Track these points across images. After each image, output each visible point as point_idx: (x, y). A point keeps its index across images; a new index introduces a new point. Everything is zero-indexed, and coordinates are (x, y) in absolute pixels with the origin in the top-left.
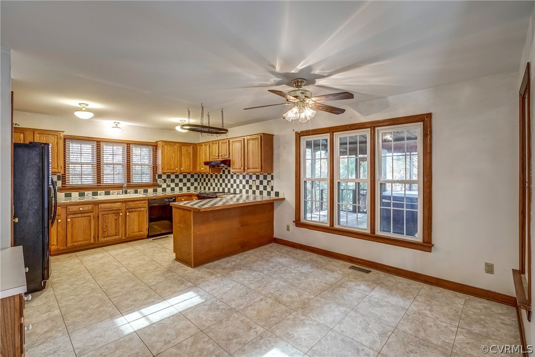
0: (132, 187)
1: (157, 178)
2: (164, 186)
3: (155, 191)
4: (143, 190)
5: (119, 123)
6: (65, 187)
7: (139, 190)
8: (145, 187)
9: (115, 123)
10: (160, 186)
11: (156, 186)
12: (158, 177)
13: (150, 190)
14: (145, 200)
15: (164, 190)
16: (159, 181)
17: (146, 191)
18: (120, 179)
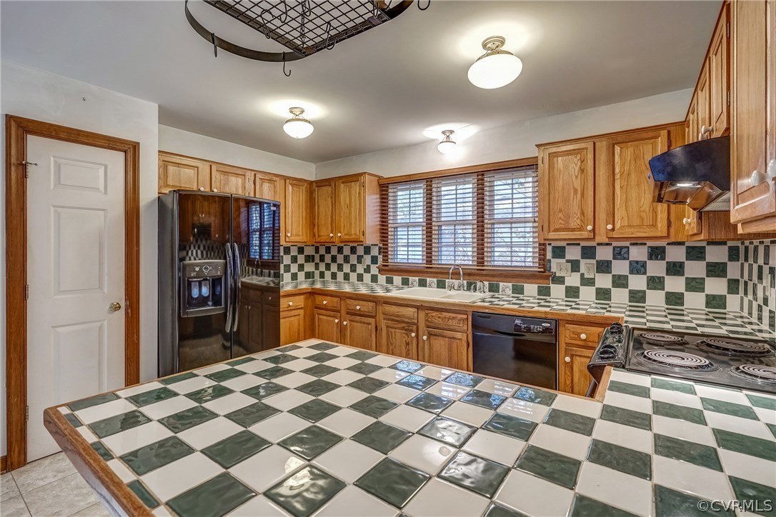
0: (486, 275)
1: (549, 255)
2: (573, 280)
3: (544, 292)
4: (510, 285)
5: (452, 132)
6: (387, 266)
7: (501, 284)
8: (517, 276)
9: (444, 133)
10: (560, 280)
11: (547, 278)
12: (553, 252)
13: (531, 289)
14: (465, 313)
15: (572, 292)
16: (557, 266)
17: (518, 290)
18: (466, 257)
